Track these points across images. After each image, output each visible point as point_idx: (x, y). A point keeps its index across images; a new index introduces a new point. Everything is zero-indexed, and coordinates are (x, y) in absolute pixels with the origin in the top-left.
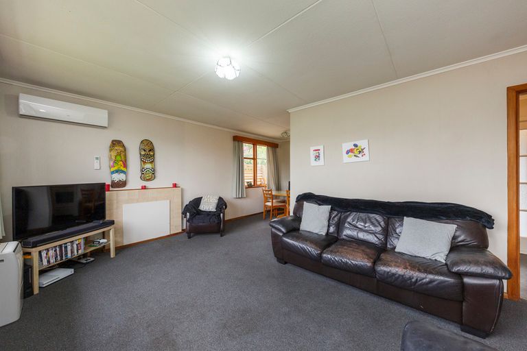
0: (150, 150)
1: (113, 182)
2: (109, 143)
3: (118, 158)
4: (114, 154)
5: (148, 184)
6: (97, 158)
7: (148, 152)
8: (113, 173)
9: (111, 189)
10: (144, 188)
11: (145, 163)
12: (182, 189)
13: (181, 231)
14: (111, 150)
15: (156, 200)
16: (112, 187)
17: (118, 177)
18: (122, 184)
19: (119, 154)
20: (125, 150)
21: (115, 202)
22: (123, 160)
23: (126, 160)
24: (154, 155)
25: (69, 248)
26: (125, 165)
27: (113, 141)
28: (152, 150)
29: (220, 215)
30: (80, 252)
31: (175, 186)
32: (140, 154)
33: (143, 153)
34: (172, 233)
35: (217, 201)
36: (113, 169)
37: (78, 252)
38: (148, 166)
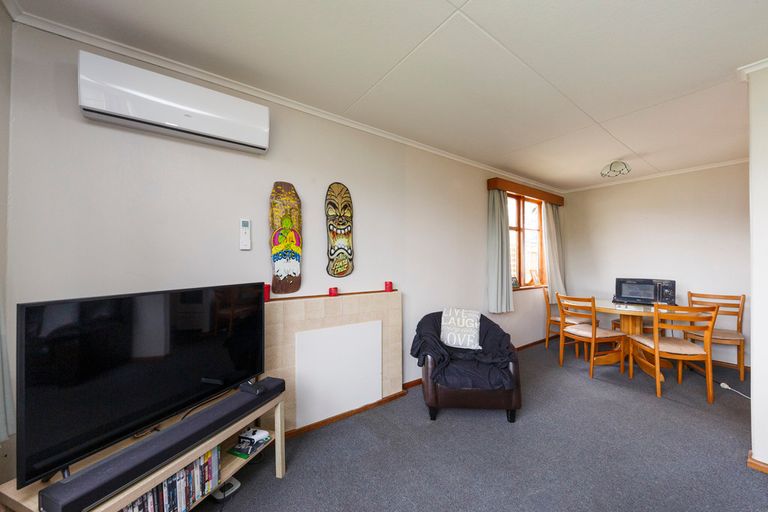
0: (345, 207)
1: (276, 278)
2: (269, 189)
3: (287, 224)
4: (279, 213)
5: (342, 284)
6: (245, 224)
7: (340, 210)
8: (276, 257)
9: (273, 296)
10: (334, 293)
11: (335, 234)
12: (403, 296)
13: (400, 389)
14: (273, 205)
15: (357, 321)
16: (274, 292)
17: (286, 268)
18: (292, 284)
19: (288, 215)
20: (300, 206)
21: (281, 325)
22: (296, 227)
23: (300, 228)
24: (352, 217)
25: (181, 486)
26: (299, 243)
27: (277, 184)
28: (348, 206)
29: (507, 367)
30: (210, 487)
31: (389, 287)
32: (327, 216)
33: (332, 212)
34: (386, 395)
35: (477, 325)
36: (277, 249)
37: (203, 488)
38: (342, 242)
